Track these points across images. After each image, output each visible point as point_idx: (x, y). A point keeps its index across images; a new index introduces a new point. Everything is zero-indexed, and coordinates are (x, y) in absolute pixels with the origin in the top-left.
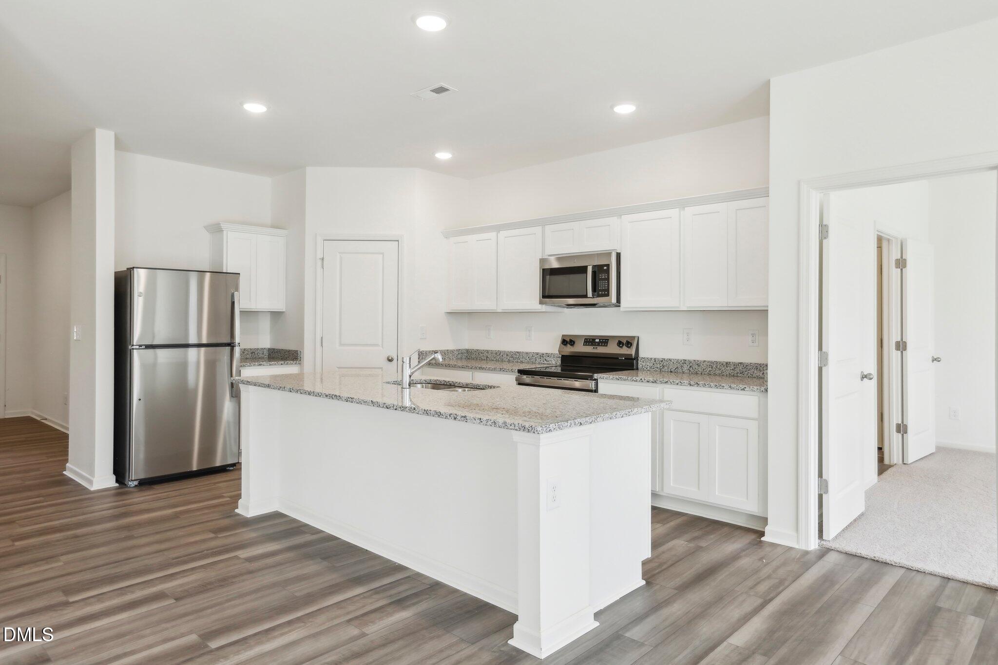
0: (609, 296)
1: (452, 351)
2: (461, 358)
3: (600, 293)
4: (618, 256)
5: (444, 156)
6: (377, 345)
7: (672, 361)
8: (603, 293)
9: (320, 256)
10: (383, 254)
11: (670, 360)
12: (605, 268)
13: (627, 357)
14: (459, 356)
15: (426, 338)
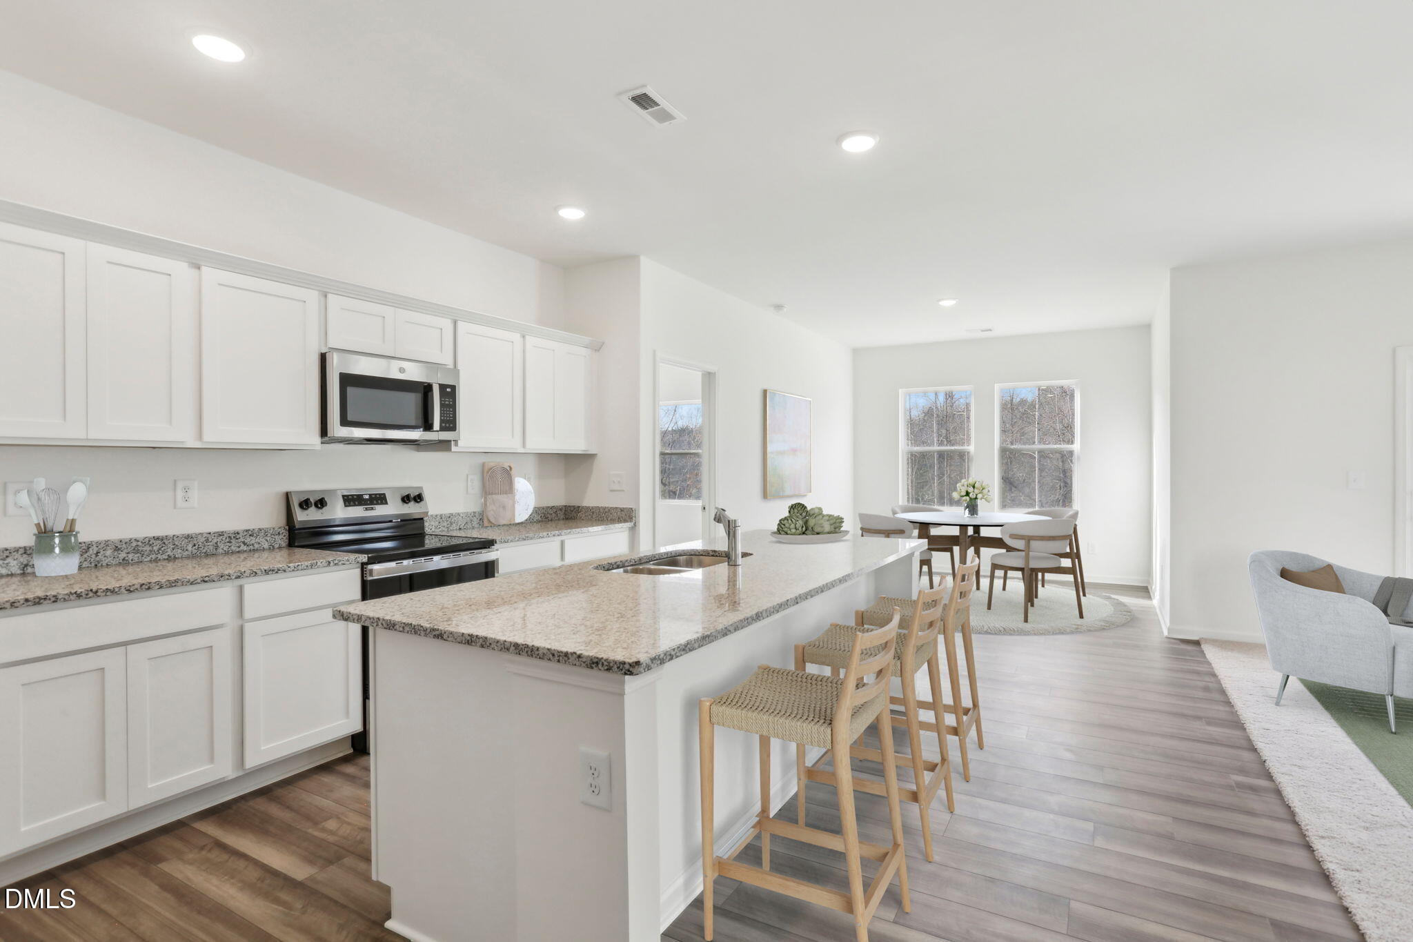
0: (455, 430)
3: (451, 425)
7: (461, 515)
8: (447, 425)
11: (459, 514)
12: (448, 390)
13: (402, 519)
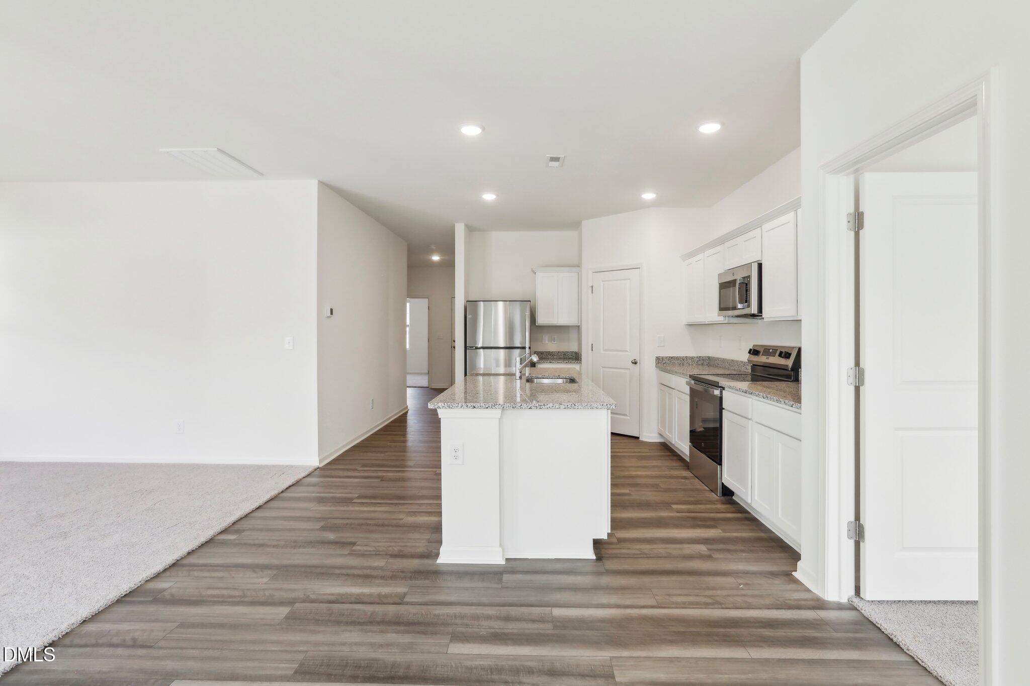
0: (750, 307)
1: (692, 358)
2: (702, 364)
4: (760, 266)
5: (649, 196)
6: (626, 351)
9: (590, 285)
10: (629, 279)
14: (700, 363)
15: (663, 346)
